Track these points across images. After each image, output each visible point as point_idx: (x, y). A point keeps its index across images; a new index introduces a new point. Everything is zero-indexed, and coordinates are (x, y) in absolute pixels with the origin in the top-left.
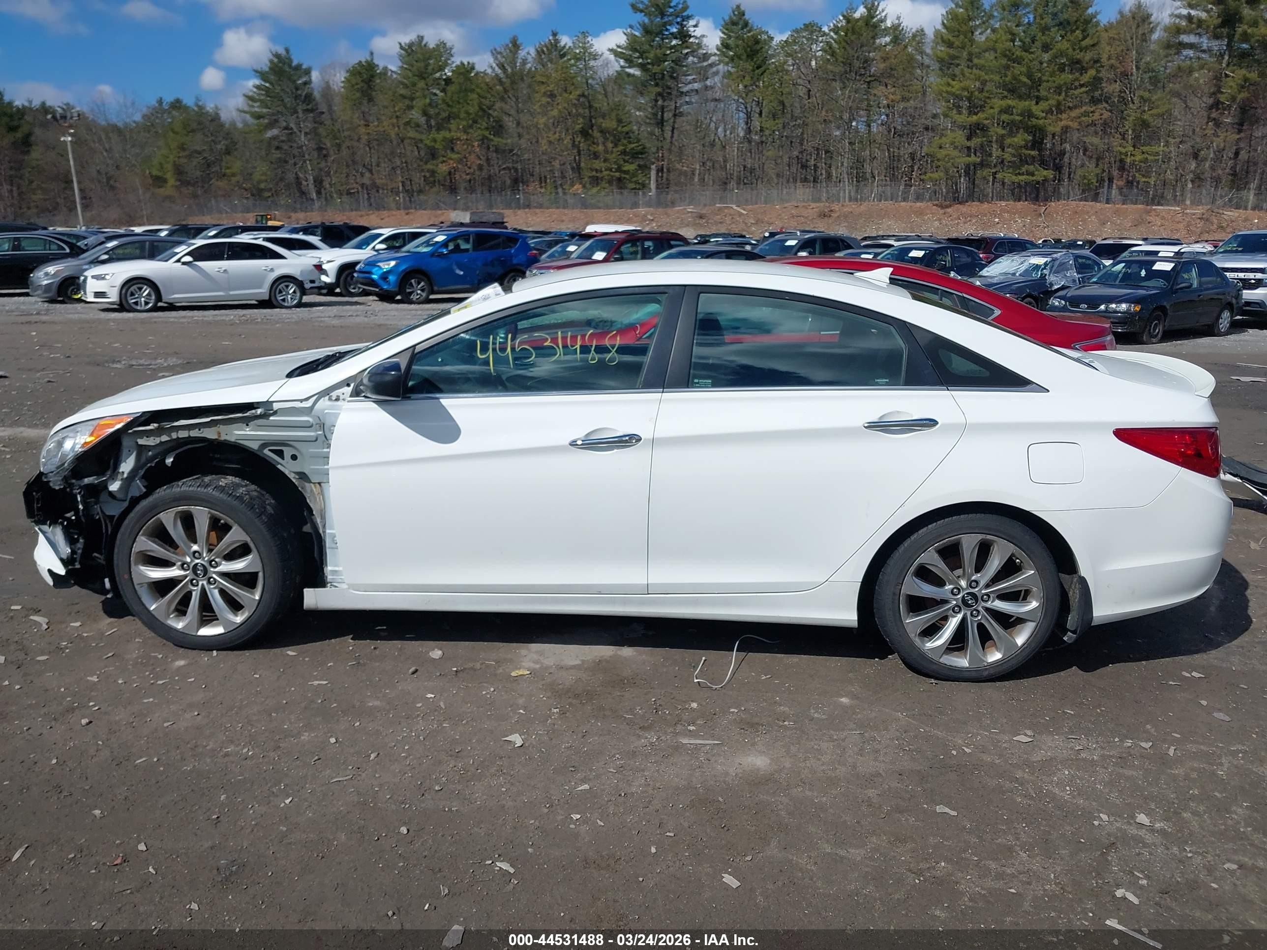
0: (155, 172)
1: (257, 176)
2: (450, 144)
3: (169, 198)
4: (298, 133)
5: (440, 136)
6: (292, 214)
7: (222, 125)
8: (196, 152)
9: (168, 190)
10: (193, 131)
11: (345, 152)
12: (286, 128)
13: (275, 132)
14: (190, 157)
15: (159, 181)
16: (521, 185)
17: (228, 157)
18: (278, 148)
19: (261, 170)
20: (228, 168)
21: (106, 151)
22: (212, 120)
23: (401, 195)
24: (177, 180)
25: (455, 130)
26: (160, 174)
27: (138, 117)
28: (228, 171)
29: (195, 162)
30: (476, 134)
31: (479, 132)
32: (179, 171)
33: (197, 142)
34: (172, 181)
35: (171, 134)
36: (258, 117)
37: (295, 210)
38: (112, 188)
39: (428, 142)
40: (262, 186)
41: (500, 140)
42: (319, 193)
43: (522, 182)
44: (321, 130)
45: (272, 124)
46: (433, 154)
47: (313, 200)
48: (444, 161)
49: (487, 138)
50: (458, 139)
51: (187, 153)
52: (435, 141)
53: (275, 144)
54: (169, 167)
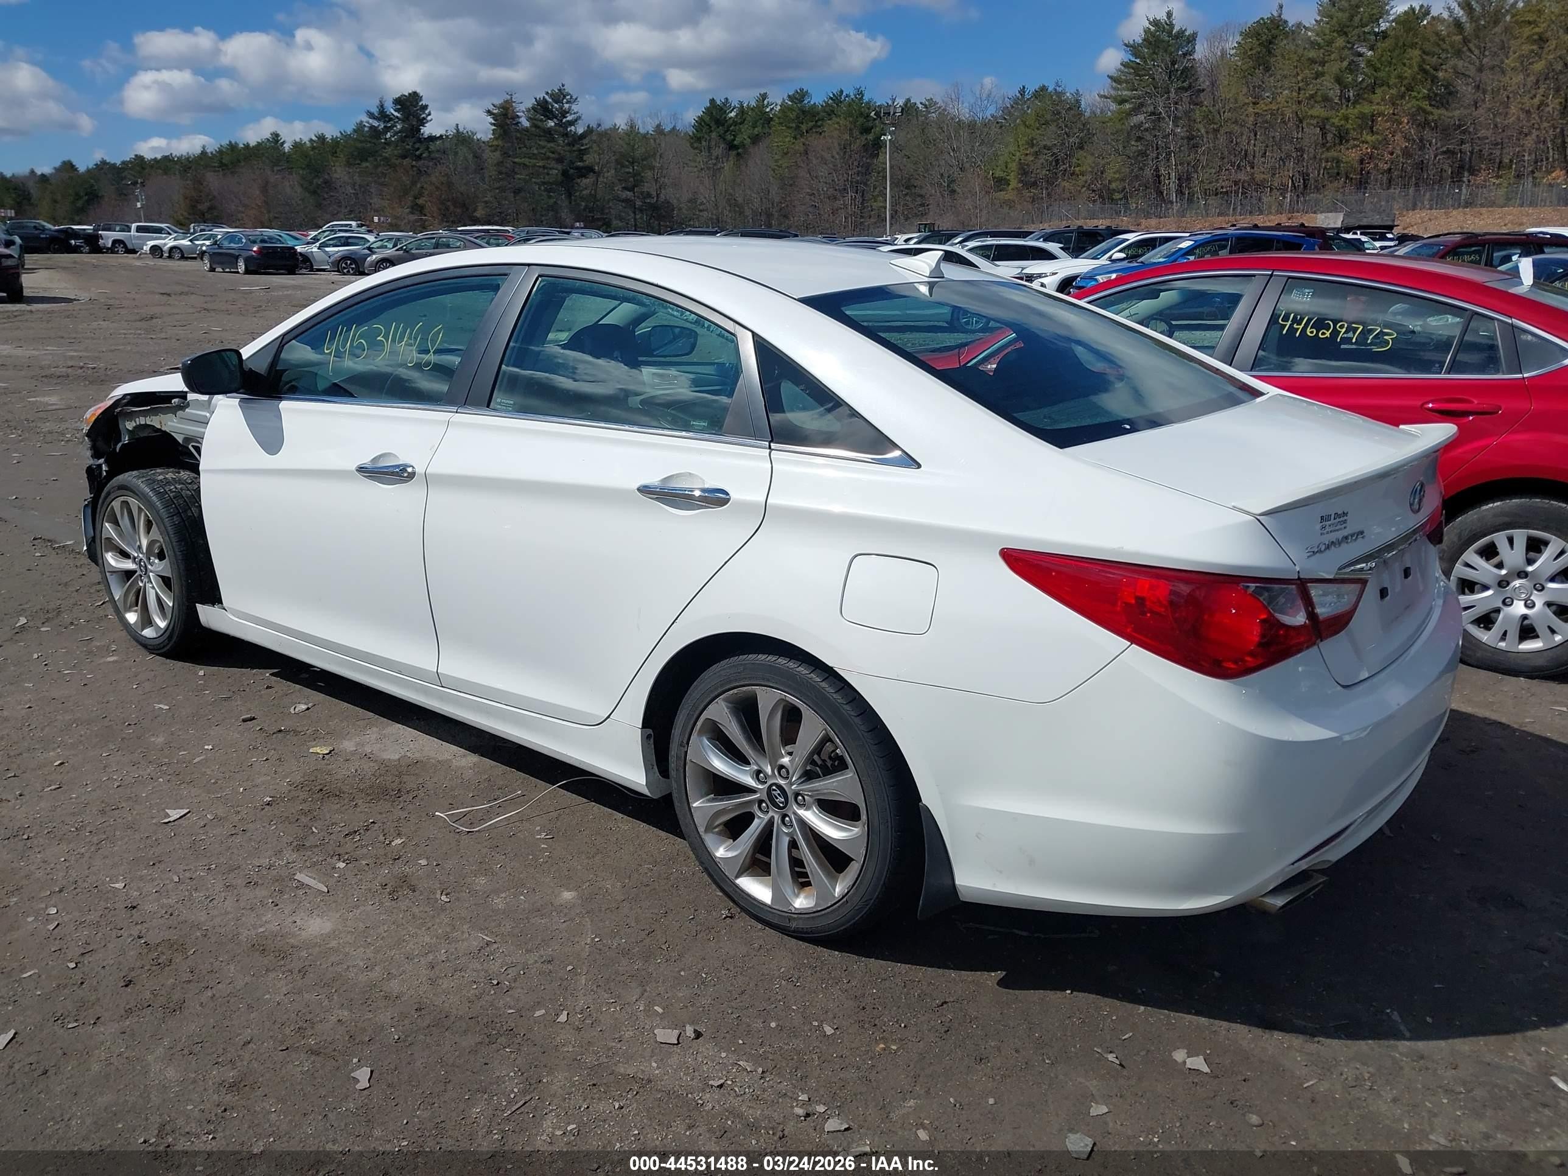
0: (999, 173)
1: (1109, 174)
2: (1369, 122)
3: (1010, 203)
4: (1167, 119)
5: (1353, 112)
6: (1143, 221)
7: (1081, 114)
8: (1045, 147)
9: (1008, 195)
10: (1046, 123)
11: (1222, 139)
12: (1153, 114)
13: (1141, 118)
14: (1036, 154)
15: (1001, 183)
16: (1466, 174)
17: (1081, 152)
18: (1139, 139)
19: (1115, 168)
20: (1079, 165)
21: (953, 150)
22: (1070, 109)
23: (1288, 195)
24: (1021, 181)
25: (1378, 104)
26: (1002, 174)
27: (991, 111)
28: (1077, 169)
29: (1042, 159)
30: (1409, 105)
31: (1414, 101)
32: (1024, 171)
33: (1049, 136)
34: (1014, 183)
35: (1022, 128)
36: (1122, 101)
37: (1147, 216)
38: (953, 192)
39: (1336, 121)
40: (1114, 186)
41: (1442, 111)
42: (1180, 192)
43: (1469, 171)
44: (1197, 115)
45: (1137, 110)
46: (1342, 137)
47: (1172, 203)
48: (1356, 146)
49: (1424, 111)
50: (1381, 114)
51: (1036, 149)
52: (1347, 119)
53: (1137, 134)
54: (1014, 166)
